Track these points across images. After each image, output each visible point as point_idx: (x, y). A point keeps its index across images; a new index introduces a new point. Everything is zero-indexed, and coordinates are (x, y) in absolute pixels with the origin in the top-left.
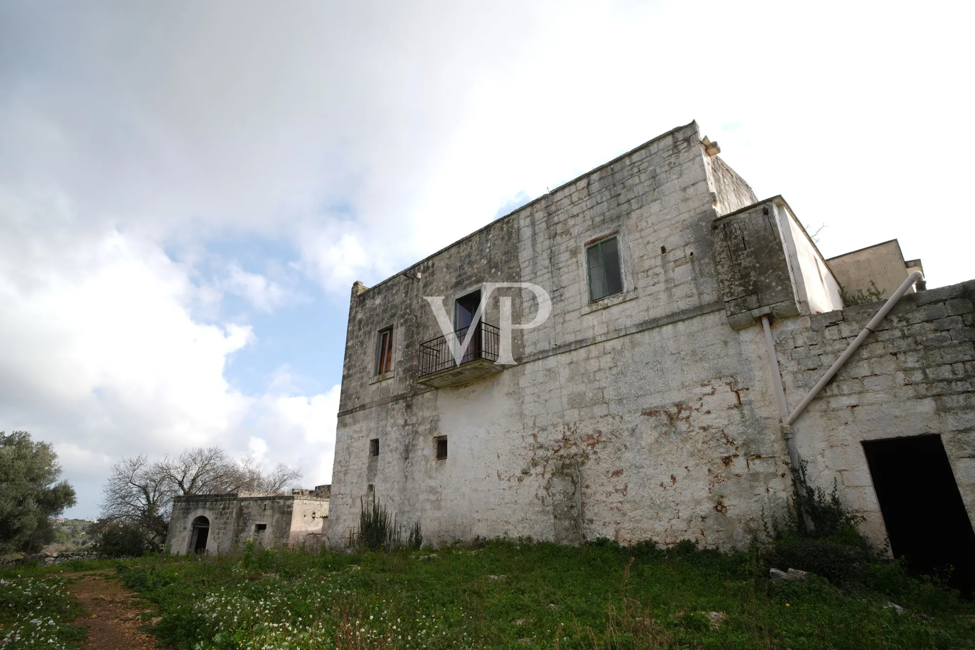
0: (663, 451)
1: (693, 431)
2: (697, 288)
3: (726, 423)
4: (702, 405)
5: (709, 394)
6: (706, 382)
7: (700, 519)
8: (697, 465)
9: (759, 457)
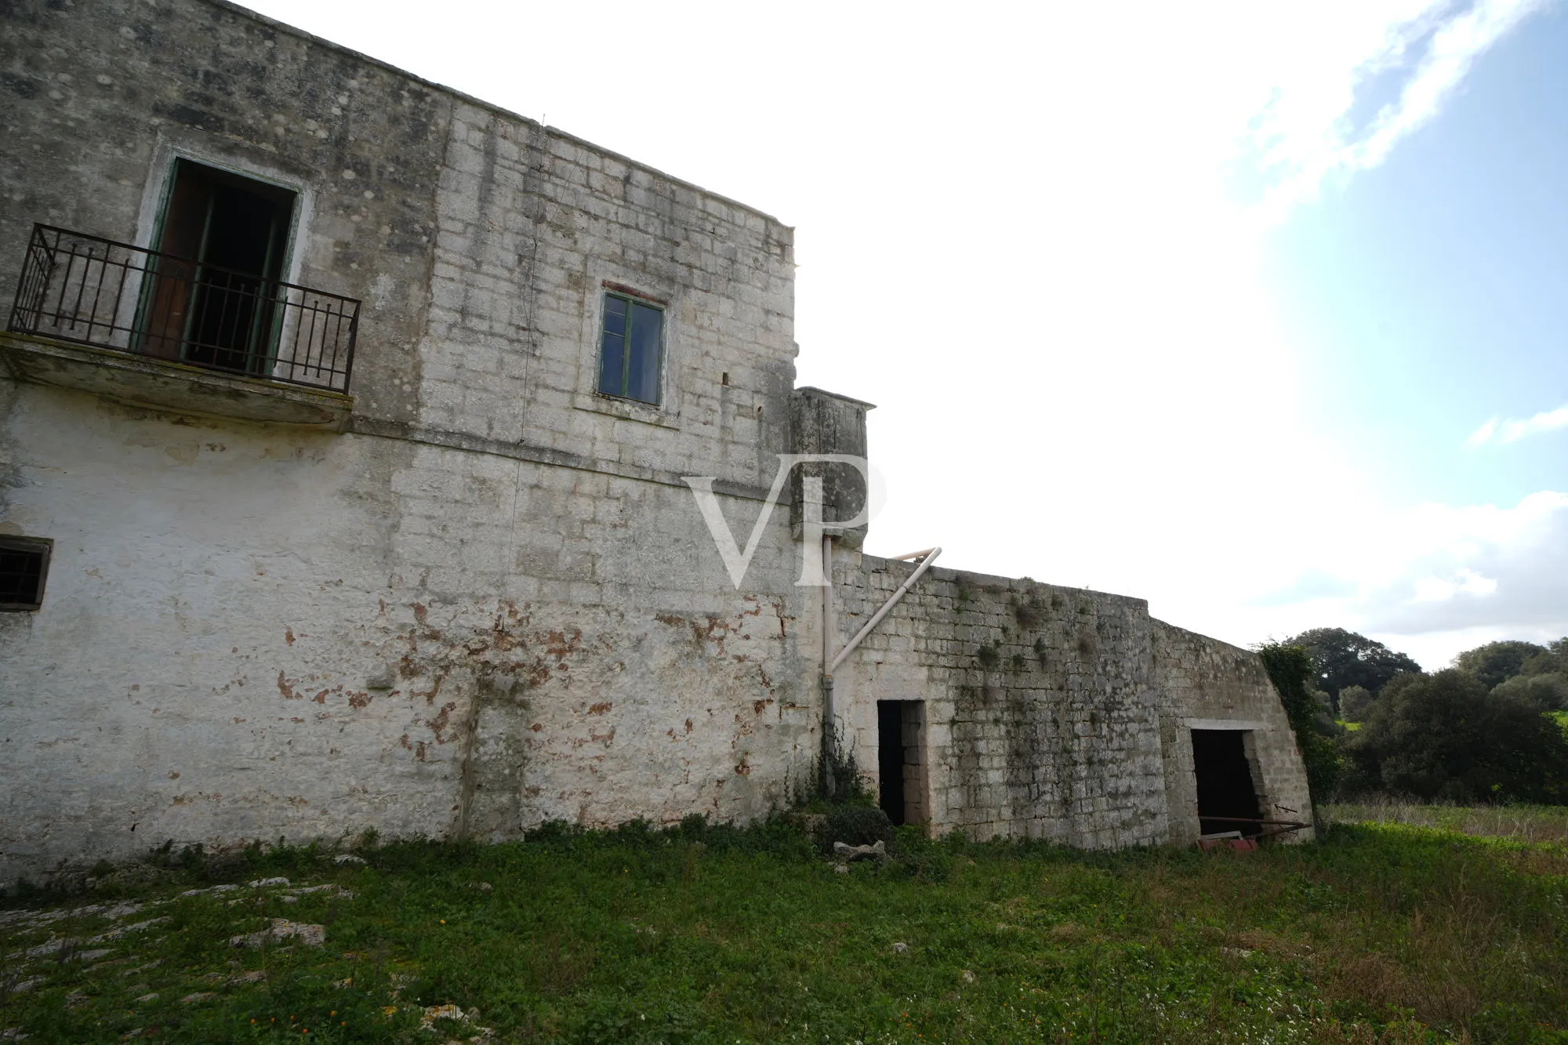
0: (680, 682)
1: (724, 659)
2: (760, 462)
3: (765, 656)
4: (741, 626)
5: (751, 613)
6: (751, 596)
7: (715, 784)
8: (724, 708)
9: (793, 705)
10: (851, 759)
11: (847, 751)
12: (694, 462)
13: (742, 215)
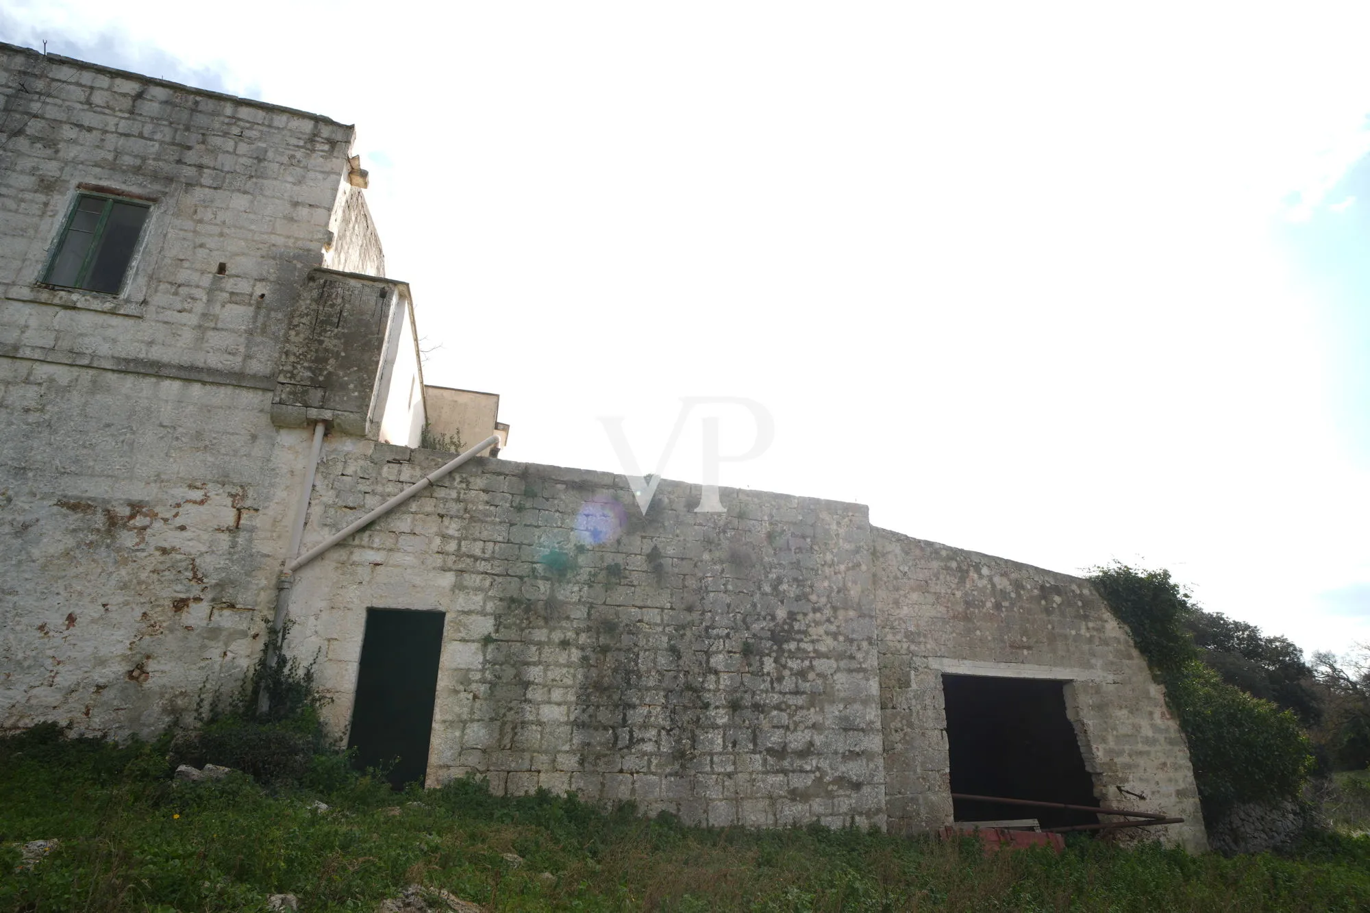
0: (73, 571)
1: (143, 550)
2: (247, 346)
3: (203, 549)
4: (176, 515)
5: (195, 502)
6: (199, 484)
7: (93, 689)
8: (126, 603)
9: (232, 606)
10: (309, 676)
11: (306, 664)
12: (154, 349)
13: (284, 118)
